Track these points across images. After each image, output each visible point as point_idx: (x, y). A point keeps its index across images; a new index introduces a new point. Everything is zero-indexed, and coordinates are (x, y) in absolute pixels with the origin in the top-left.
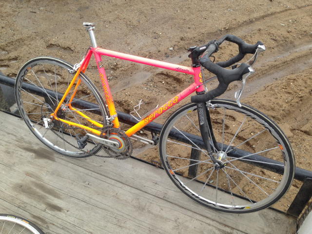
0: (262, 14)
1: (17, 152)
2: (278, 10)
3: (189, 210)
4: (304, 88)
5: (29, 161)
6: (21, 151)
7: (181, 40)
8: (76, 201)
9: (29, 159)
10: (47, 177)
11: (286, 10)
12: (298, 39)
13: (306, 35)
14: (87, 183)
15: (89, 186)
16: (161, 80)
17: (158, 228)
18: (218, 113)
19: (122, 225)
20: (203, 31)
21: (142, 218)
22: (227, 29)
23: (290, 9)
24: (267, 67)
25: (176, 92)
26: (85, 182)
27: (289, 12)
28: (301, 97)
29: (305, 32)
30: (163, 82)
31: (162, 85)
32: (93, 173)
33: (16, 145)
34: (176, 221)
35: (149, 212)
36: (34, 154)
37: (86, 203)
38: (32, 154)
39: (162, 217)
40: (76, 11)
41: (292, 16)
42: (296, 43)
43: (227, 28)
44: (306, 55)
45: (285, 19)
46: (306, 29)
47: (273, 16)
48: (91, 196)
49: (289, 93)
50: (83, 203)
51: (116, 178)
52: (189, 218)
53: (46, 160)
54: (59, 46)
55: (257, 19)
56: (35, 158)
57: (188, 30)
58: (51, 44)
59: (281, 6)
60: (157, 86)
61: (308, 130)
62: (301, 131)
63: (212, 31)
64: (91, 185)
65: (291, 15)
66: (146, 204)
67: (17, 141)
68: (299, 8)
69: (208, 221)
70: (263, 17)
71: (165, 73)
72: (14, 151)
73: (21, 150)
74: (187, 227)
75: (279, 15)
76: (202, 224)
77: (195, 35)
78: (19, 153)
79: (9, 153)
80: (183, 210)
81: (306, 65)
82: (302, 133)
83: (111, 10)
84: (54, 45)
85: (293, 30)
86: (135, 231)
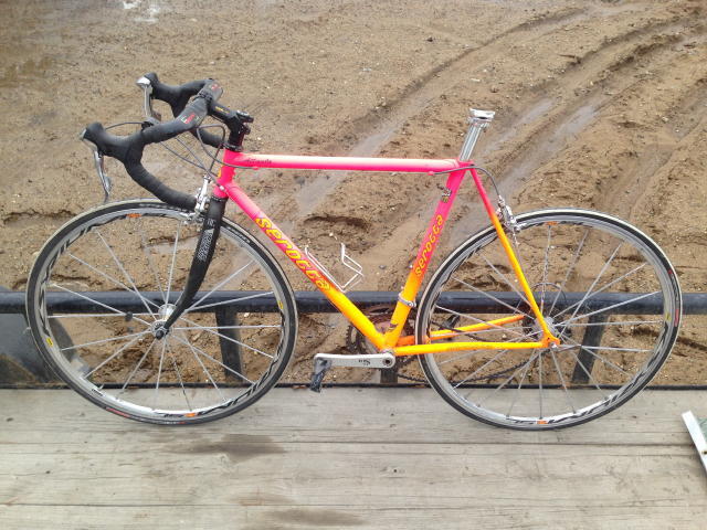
0: (430, 68)
1: (178, 465)
2: (453, 56)
3: (618, 445)
4: (582, 184)
5: (225, 474)
6: (188, 460)
7: (310, 143)
8: (398, 514)
9: (221, 468)
10: (295, 492)
11: (467, 53)
12: (515, 102)
13: (525, 91)
14: (390, 470)
15: (400, 475)
16: (322, 232)
17: (593, 500)
18: (471, 266)
19: (525, 521)
20: (342, 117)
21: (550, 493)
22: (385, 107)
23: (472, 50)
24: (496, 162)
25: (368, 247)
26: (385, 470)
27: (473, 54)
28: (591, 199)
29: (520, 85)
30: (331, 235)
31: (331, 242)
32: (387, 445)
33: (163, 451)
34: (611, 473)
35: (554, 477)
36: (225, 455)
37: (421, 512)
38: (219, 456)
39: (584, 478)
40: (30, 125)
41: (480, 61)
42: (517, 107)
43: (384, 104)
44: (546, 127)
45: (472, 70)
46: (517, 80)
47: (451, 68)
48: (419, 494)
49: (566, 197)
50: (415, 514)
51: (441, 440)
52: (629, 460)
53: (263, 457)
54: (36, 213)
55: (427, 79)
56: (235, 462)
57: (310, 121)
58: (13, 214)
59: (454, 47)
60: (320, 245)
61: (634, 253)
62: (623, 258)
63: (359, 115)
64: (402, 471)
65: (478, 60)
66: (536, 465)
67: (159, 441)
68: (485, 45)
69: (664, 451)
70: (435, 73)
71: (321, 215)
72: (171, 465)
73: (187, 456)
74: (639, 476)
75: (458, 64)
76: (657, 461)
77: (333, 128)
78: (187, 465)
79: (159, 474)
80: (608, 449)
81: (554, 144)
82: (627, 261)
83: (117, 110)
84: (20, 214)
85: (500, 87)
86: (559, 523)
